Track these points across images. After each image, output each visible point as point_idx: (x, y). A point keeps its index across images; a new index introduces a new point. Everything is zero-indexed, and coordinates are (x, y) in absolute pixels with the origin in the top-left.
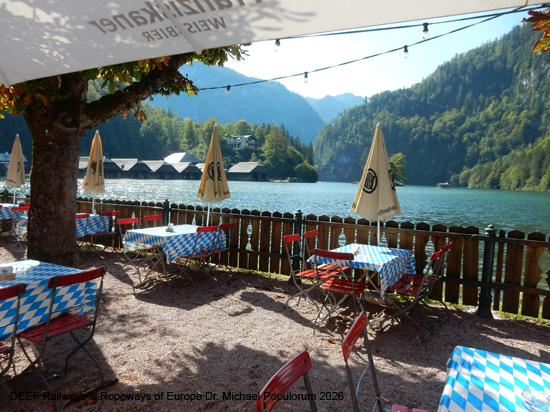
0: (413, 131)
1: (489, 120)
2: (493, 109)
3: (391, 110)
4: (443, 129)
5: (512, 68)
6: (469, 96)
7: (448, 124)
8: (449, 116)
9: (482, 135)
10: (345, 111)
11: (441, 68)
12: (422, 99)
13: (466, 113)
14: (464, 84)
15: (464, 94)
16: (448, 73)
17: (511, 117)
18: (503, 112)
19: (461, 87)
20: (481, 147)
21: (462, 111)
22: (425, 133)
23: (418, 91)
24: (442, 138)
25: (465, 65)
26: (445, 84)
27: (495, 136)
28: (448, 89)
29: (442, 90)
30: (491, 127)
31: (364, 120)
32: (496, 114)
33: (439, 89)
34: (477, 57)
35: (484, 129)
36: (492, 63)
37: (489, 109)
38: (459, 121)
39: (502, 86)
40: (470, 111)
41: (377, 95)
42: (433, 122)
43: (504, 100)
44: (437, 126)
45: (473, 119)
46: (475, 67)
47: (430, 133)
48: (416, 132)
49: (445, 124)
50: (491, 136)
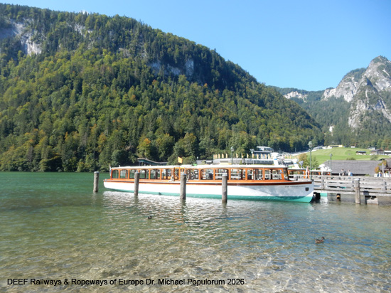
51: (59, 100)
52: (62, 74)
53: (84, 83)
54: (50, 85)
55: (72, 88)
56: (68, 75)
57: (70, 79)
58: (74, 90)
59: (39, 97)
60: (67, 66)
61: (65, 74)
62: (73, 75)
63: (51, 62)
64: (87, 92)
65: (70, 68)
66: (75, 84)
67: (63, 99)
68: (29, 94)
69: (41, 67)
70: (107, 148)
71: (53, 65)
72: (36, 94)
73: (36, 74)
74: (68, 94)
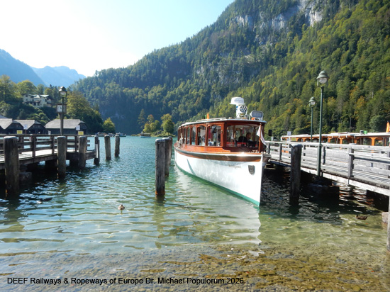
0: (136, 98)
1: (182, 94)
2: (183, 87)
3: (117, 82)
4: (155, 97)
5: (190, 63)
6: (167, 77)
7: (157, 95)
8: (157, 90)
9: (179, 103)
10: (81, 80)
11: (148, 57)
12: (138, 76)
13: (166, 88)
14: (164, 69)
15: (164, 76)
16: (153, 61)
17: (194, 92)
18: (189, 89)
19: (162, 71)
20: (179, 110)
21: (165, 86)
22: (143, 100)
23: (134, 70)
24: (155, 104)
25: (163, 58)
26: (152, 68)
27: (187, 104)
28: (154, 71)
29: (150, 72)
30: (184, 98)
31: (98, 88)
32: (185, 90)
33: (148, 71)
34: (169, 53)
35: (180, 99)
36: (179, 58)
37: (181, 87)
38: (164, 93)
39: (185, 73)
40: (169, 87)
41: (104, 70)
42: (147, 92)
43: (188, 81)
44: (150, 96)
45: (172, 92)
46: (168, 60)
47: (147, 100)
48: (138, 99)
49: (155, 94)
50: (184, 103)
51: (329, 65)
52: (337, 35)
53: (360, 40)
54: (323, 51)
55: (347, 50)
56: (343, 36)
57: (345, 39)
58: (348, 51)
59: (312, 66)
60: (344, 25)
61: (340, 35)
62: (349, 34)
63: (330, 26)
64: (362, 49)
65: (347, 26)
66: (351, 43)
67: (333, 64)
68: (304, 65)
69: (319, 35)
70: (365, 113)
71: (330, 29)
72: (309, 63)
73: (314, 43)
74: (339, 58)
